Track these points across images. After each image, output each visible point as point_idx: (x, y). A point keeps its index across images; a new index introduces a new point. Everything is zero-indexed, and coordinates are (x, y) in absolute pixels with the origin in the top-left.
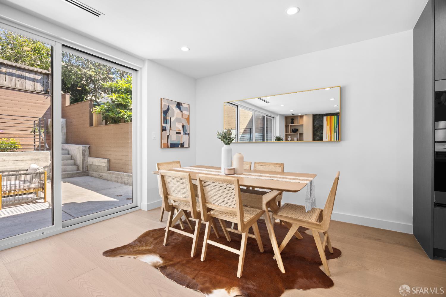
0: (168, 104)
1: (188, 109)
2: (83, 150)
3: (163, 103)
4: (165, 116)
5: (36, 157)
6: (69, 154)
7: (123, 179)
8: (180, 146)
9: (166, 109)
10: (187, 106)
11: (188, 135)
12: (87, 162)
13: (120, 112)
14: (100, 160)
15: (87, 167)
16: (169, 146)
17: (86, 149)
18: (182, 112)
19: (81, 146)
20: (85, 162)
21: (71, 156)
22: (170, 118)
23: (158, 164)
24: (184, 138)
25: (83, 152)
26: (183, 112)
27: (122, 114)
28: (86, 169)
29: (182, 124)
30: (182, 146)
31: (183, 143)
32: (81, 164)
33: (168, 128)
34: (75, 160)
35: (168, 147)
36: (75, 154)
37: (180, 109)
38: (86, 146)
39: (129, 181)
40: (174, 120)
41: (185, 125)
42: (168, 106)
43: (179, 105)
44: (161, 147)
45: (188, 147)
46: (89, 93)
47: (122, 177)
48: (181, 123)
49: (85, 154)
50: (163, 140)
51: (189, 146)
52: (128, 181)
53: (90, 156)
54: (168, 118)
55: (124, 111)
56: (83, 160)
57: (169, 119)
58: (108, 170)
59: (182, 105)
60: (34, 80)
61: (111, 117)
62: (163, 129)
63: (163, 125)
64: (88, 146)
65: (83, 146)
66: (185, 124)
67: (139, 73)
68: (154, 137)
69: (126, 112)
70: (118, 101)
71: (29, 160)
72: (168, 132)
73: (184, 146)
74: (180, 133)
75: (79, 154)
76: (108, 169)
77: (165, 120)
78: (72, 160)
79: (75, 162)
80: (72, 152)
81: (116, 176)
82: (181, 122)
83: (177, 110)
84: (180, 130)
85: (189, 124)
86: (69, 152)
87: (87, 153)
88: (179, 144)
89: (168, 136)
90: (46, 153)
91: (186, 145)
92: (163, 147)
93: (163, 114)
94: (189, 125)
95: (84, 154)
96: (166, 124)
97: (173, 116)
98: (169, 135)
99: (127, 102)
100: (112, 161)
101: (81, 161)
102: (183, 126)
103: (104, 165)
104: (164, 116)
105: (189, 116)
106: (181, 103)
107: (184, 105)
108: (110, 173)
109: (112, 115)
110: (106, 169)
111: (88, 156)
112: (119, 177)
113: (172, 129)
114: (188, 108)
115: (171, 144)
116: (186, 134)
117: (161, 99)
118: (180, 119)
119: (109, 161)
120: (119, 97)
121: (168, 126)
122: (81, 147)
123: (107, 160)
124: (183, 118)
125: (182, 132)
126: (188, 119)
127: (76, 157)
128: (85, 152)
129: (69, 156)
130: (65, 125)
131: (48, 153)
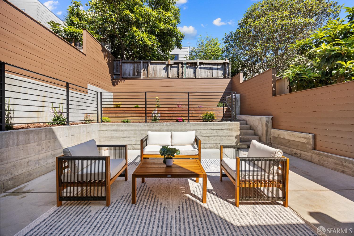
2: (266, 121)
5: (231, 127)
6: (247, 124)
12: (270, 134)
14: (294, 134)
15: (270, 139)
17: (269, 120)
20: (268, 133)
21: (250, 126)
25: (266, 123)
28: (269, 141)
32: (264, 135)
34: (255, 130)
36: (255, 125)
38: (269, 117)
49: (269, 125)
53: (273, 127)
56: (267, 131)
58: (313, 150)
60: (218, 69)
64: (271, 117)
65: (267, 117)
75: (260, 125)
76: (312, 147)
78: (250, 129)
79: (255, 132)
80: (251, 123)
86: (246, 122)
87: (270, 124)
90: (237, 123)
95: (267, 126)
100: (321, 138)
110: (309, 146)
111: (271, 127)
119: (315, 137)
122: (264, 118)
123: (311, 135)
127: (256, 128)
128: (269, 123)
129: (248, 126)
130: (240, 100)
131: (238, 123)
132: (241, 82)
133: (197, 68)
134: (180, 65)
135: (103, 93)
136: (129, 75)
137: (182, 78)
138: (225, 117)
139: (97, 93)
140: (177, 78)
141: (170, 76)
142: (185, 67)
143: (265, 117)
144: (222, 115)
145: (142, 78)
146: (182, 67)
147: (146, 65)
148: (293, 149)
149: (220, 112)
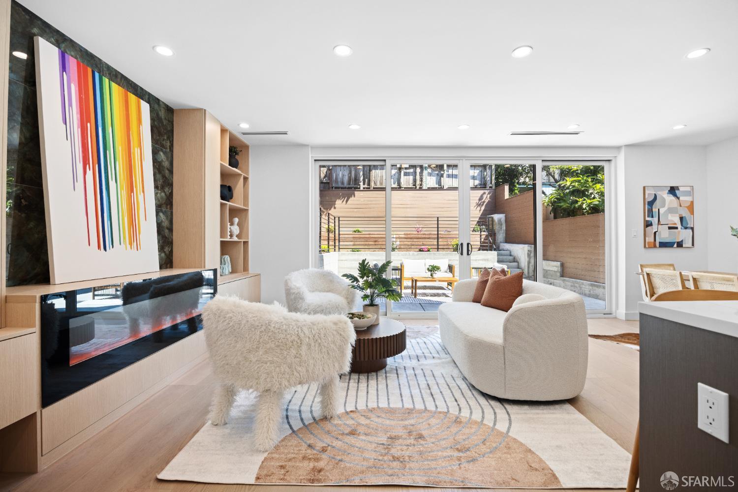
0: (655, 191)
1: (691, 193)
2: (527, 251)
3: (647, 192)
4: (650, 207)
6: (511, 255)
7: (583, 289)
8: (675, 245)
9: (651, 199)
10: (688, 189)
11: (691, 230)
12: (533, 265)
13: (577, 202)
14: (550, 263)
15: (533, 271)
16: (658, 245)
17: (530, 250)
18: (678, 198)
19: (526, 246)
20: (531, 265)
21: (514, 258)
22: (659, 209)
23: (641, 266)
24: (684, 235)
25: (528, 253)
26: (681, 198)
27: (579, 203)
28: (532, 274)
29: (680, 215)
30: (680, 245)
31: (682, 241)
32: (527, 268)
33: (655, 222)
34: (518, 262)
35: (655, 246)
36: (518, 256)
37: (675, 195)
38: (530, 246)
39: (592, 291)
40: (664, 212)
41: (683, 216)
42: (655, 195)
43: (673, 190)
44: (645, 247)
45: (691, 246)
46: (521, 174)
47: (581, 286)
48: (678, 215)
49: (532, 255)
50: (647, 238)
51: (693, 245)
52: (590, 291)
54: (655, 210)
55: (583, 199)
56: (529, 263)
57: (657, 211)
58: (561, 277)
59: (678, 189)
61: (563, 208)
62: (648, 224)
63: (647, 219)
66: (685, 213)
67: (613, 163)
68: (635, 234)
69: (584, 200)
70: (574, 186)
71: (482, 260)
72: (654, 228)
73: (684, 246)
74: (677, 228)
75: (523, 256)
76: (560, 274)
77: (650, 213)
78: (514, 262)
79: (518, 265)
80: (514, 253)
81: (572, 284)
82: (677, 213)
83: (670, 198)
84: (675, 224)
85: (692, 213)
86: (511, 252)
88: (674, 243)
89: (655, 233)
91: (687, 243)
92: (647, 246)
93: (647, 206)
94: (692, 216)
95: (528, 256)
96: (652, 217)
97: (664, 206)
98: (657, 231)
99: (586, 186)
100: (567, 265)
101: (527, 264)
102: (681, 219)
103: (555, 269)
104: (648, 208)
105: (692, 203)
106: (678, 187)
107: (681, 189)
108: (564, 280)
109: (564, 206)
110: (559, 274)
112: (577, 285)
113: (661, 223)
114: (690, 191)
115: (660, 243)
116: (686, 228)
117: (644, 188)
118: (676, 208)
119: (562, 265)
120: (576, 181)
121: (655, 220)
123: (559, 263)
124: (681, 206)
125: (679, 226)
126: (691, 208)
127: (520, 259)
128: (531, 253)
129: (511, 258)
130: (504, 222)
131: (495, 253)
132: (506, 198)
133: (442, 176)
134: (418, 170)
135: (341, 219)
136: (343, 183)
137: (421, 189)
138: (484, 246)
139: (335, 218)
140: (414, 188)
141: (403, 185)
142: (425, 173)
143: (527, 245)
144: (479, 243)
145: (362, 189)
146: (421, 173)
147: (368, 169)
148: (550, 280)
149: (476, 240)
